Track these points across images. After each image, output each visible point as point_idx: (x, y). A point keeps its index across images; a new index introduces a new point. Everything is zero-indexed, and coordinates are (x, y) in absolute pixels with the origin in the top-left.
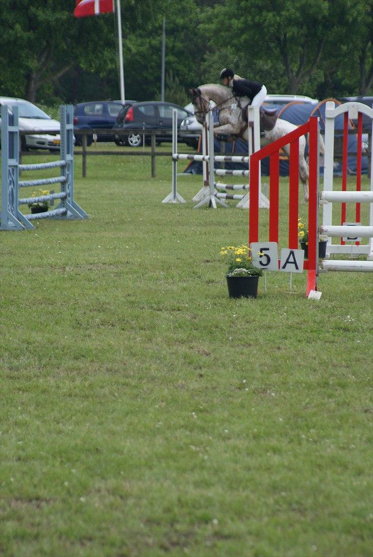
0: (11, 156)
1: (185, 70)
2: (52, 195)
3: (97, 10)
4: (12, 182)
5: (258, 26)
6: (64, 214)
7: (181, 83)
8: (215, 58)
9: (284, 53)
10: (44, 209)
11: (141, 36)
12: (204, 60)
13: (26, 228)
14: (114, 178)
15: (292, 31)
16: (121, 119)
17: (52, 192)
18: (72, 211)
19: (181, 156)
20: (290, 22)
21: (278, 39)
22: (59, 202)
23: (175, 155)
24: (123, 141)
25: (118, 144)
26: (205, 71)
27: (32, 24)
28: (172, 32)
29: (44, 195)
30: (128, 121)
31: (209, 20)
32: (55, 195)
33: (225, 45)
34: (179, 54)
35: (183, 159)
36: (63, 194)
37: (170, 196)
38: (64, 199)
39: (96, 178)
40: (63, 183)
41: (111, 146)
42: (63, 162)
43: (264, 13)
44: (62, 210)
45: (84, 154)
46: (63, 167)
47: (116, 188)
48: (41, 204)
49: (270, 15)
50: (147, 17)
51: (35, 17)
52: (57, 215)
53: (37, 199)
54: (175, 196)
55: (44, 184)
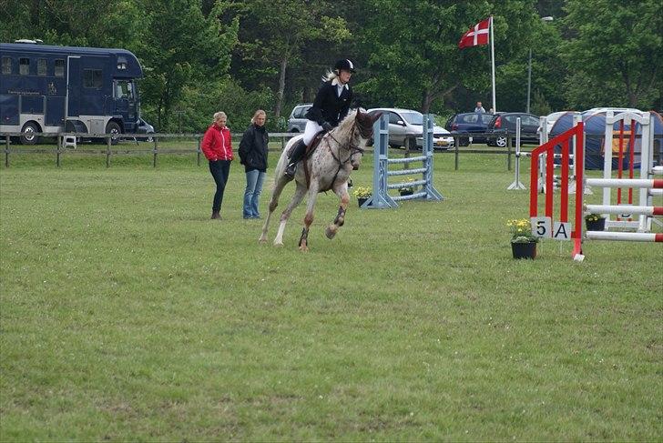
0: (382, 152)
1: (552, 89)
2: (415, 183)
3: (475, 43)
4: (382, 172)
5: (606, 55)
6: (425, 196)
7: (547, 99)
8: (573, 79)
9: (625, 76)
10: (411, 193)
11: (518, 62)
12: (565, 81)
13: (392, 206)
14: (479, 171)
15: (632, 59)
16: (491, 126)
17: (416, 180)
18: (431, 194)
19: (522, 153)
20: (632, 52)
21: (621, 64)
22: (420, 187)
23: (518, 153)
24: (492, 143)
25: (489, 145)
26: (566, 90)
27: (428, 54)
28: (542, 59)
29: (411, 182)
30: (497, 128)
31: (567, 50)
32: (418, 182)
33: (579, 69)
34: (546, 77)
35: (524, 156)
36: (425, 181)
37: (514, 184)
38: (424, 185)
39: (466, 171)
40: (425, 173)
41: (484, 147)
42: (424, 157)
43: (610, 46)
44: (423, 194)
45: (457, 152)
46: (424, 161)
47: (478, 178)
48: (408, 189)
49: (615, 46)
50: (517, 49)
51: (430, 48)
52: (419, 197)
53: (402, 185)
54: (517, 185)
55: (408, 174)
